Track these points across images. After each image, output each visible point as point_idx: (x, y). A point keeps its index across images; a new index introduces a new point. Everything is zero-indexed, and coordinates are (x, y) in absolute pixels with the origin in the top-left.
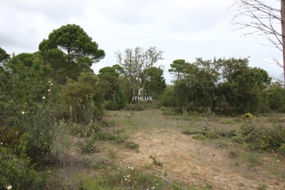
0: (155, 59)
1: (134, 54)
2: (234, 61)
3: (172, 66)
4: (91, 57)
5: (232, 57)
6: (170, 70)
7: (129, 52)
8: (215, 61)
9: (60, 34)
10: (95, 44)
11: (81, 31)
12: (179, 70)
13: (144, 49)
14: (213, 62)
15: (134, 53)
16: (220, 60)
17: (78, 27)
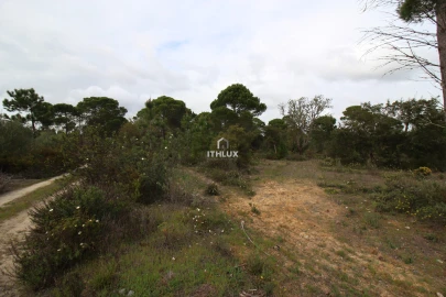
1: (297, 105)
3: (344, 113)
4: (252, 112)
5: (412, 98)
6: (342, 118)
7: (292, 104)
8: (388, 105)
10: (257, 100)
11: (243, 88)
13: (309, 99)
14: (385, 106)
15: (297, 103)
17: (241, 86)
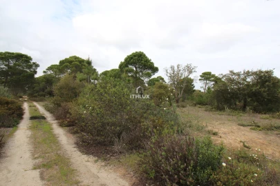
0: (190, 72)
2: (261, 72)
3: (201, 76)
6: (200, 80)
8: (244, 72)
9: (132, 58)
10: (152, 63)
11: (145, 55)
12: (207, 79)
15: (176, 68)
16: (248, 72)
